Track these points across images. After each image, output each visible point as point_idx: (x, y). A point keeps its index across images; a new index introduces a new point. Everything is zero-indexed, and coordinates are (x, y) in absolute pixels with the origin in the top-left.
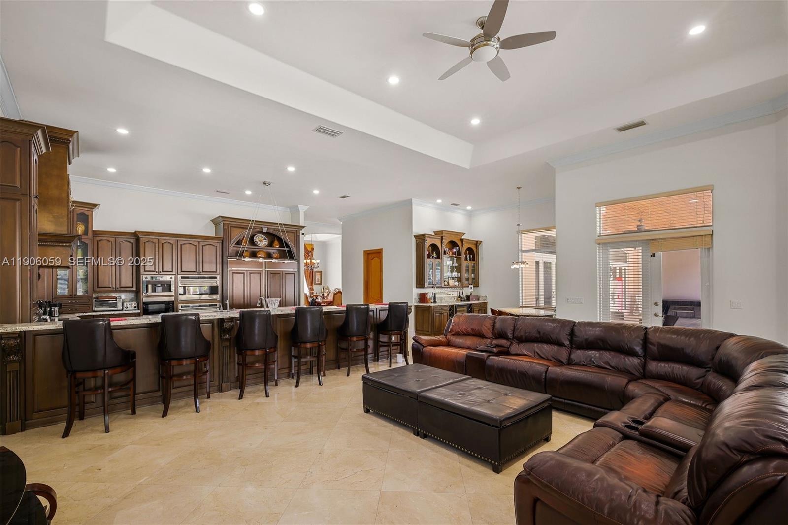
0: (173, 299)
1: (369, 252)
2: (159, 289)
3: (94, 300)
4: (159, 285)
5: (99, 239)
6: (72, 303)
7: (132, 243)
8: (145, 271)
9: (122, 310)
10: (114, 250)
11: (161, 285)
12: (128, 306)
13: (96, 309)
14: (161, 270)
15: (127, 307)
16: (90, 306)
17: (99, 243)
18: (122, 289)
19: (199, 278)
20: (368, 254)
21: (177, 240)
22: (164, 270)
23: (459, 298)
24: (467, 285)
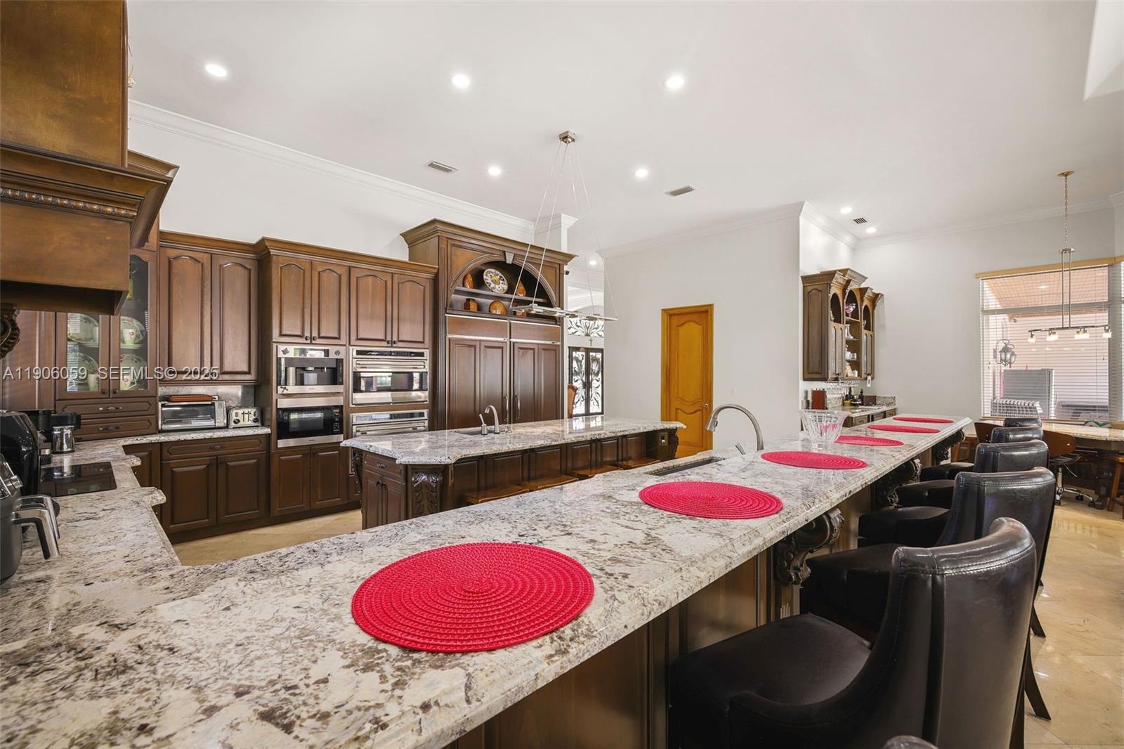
0: (340, 401)
1: (672, 312)
2: (311, 377)
3: (160, 404)
4: (310, 369)
5: (172, 253)
6: (106, 411)
7: (250, 270)
8: (281, 335)
9: (227, 427)
10: (207, 283)
11: (315, 368)
12: (240, 417)
13: (165, 427)
14: (315, 334)
15: (239, 421)
16: (152, 418)
17: (174, 263)
18: (226, 377)
19: (390, 354)
20: (671, 315)
21: (350, 267)
22: (322, 335)
23: (847, 400)
24: (866, 376)
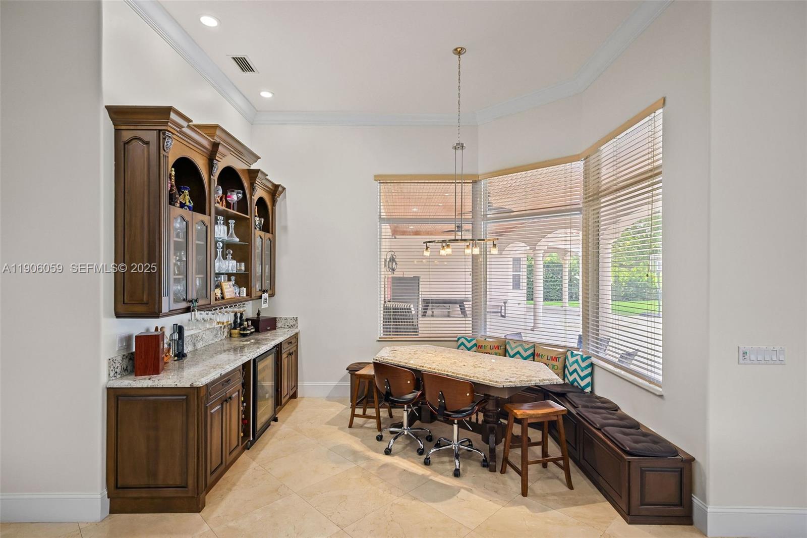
23: (235, 328)
24: (259, 294)
